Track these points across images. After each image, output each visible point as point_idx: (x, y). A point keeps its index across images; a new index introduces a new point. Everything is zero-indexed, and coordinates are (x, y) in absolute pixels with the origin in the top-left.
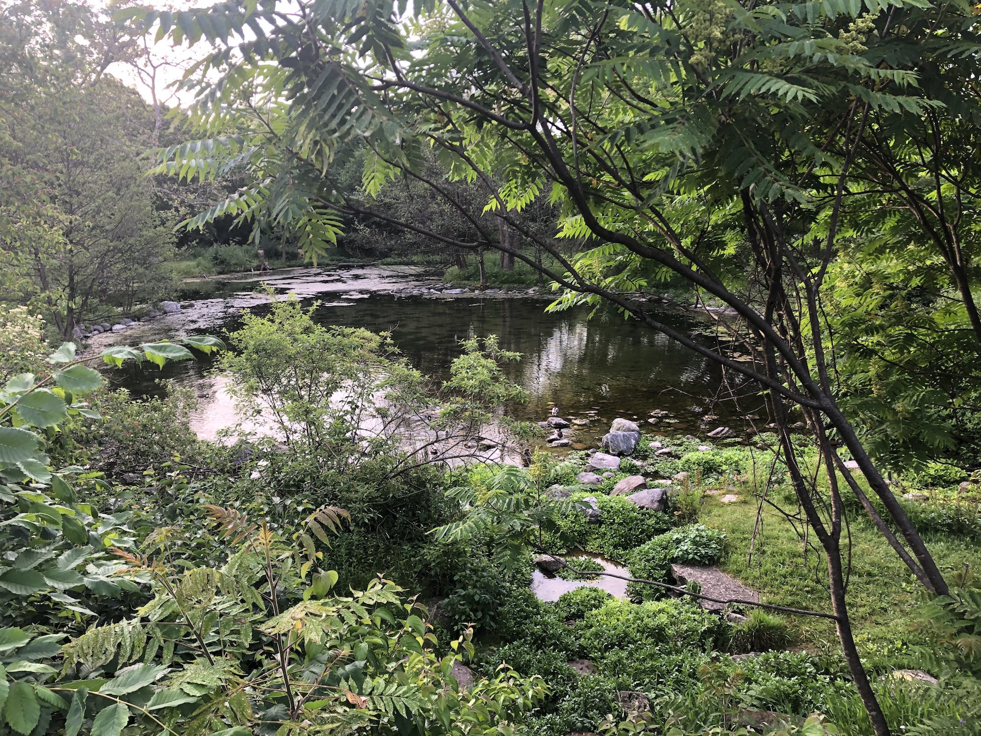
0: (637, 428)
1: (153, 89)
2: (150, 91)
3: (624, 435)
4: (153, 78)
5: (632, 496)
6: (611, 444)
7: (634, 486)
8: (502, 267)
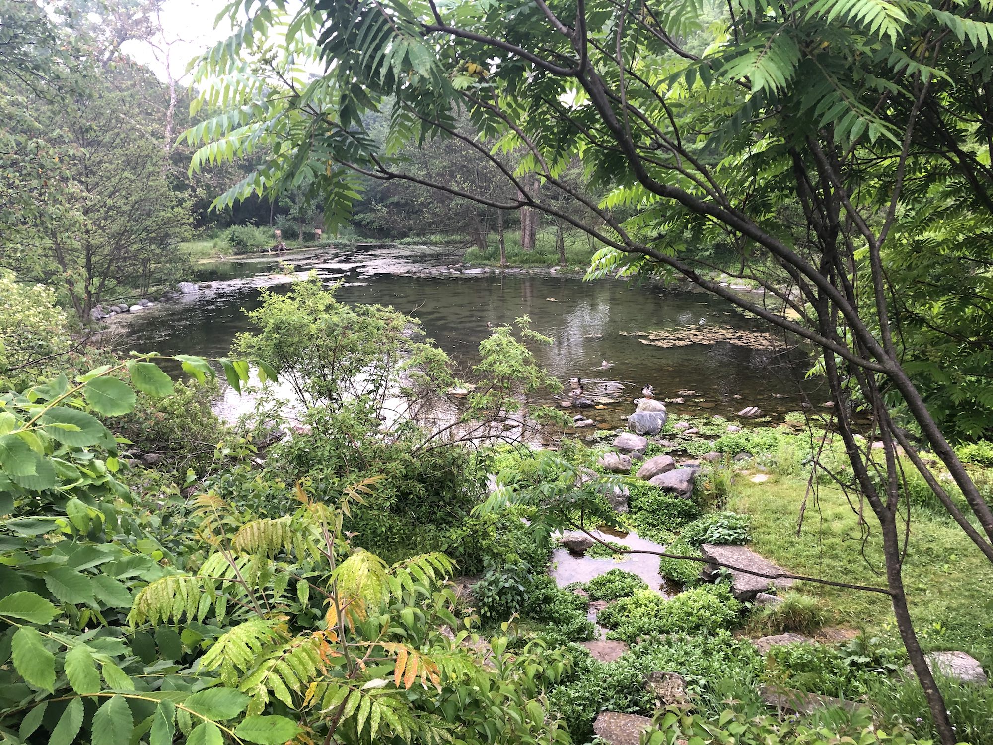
0: (664, 408)
1: (168, 66)
2: (165, 68)
3: (650, 415)
4: (168, 55)
5: (661, 476)
6: (637, 424)
7: (662, 466)
8: (522, 246)
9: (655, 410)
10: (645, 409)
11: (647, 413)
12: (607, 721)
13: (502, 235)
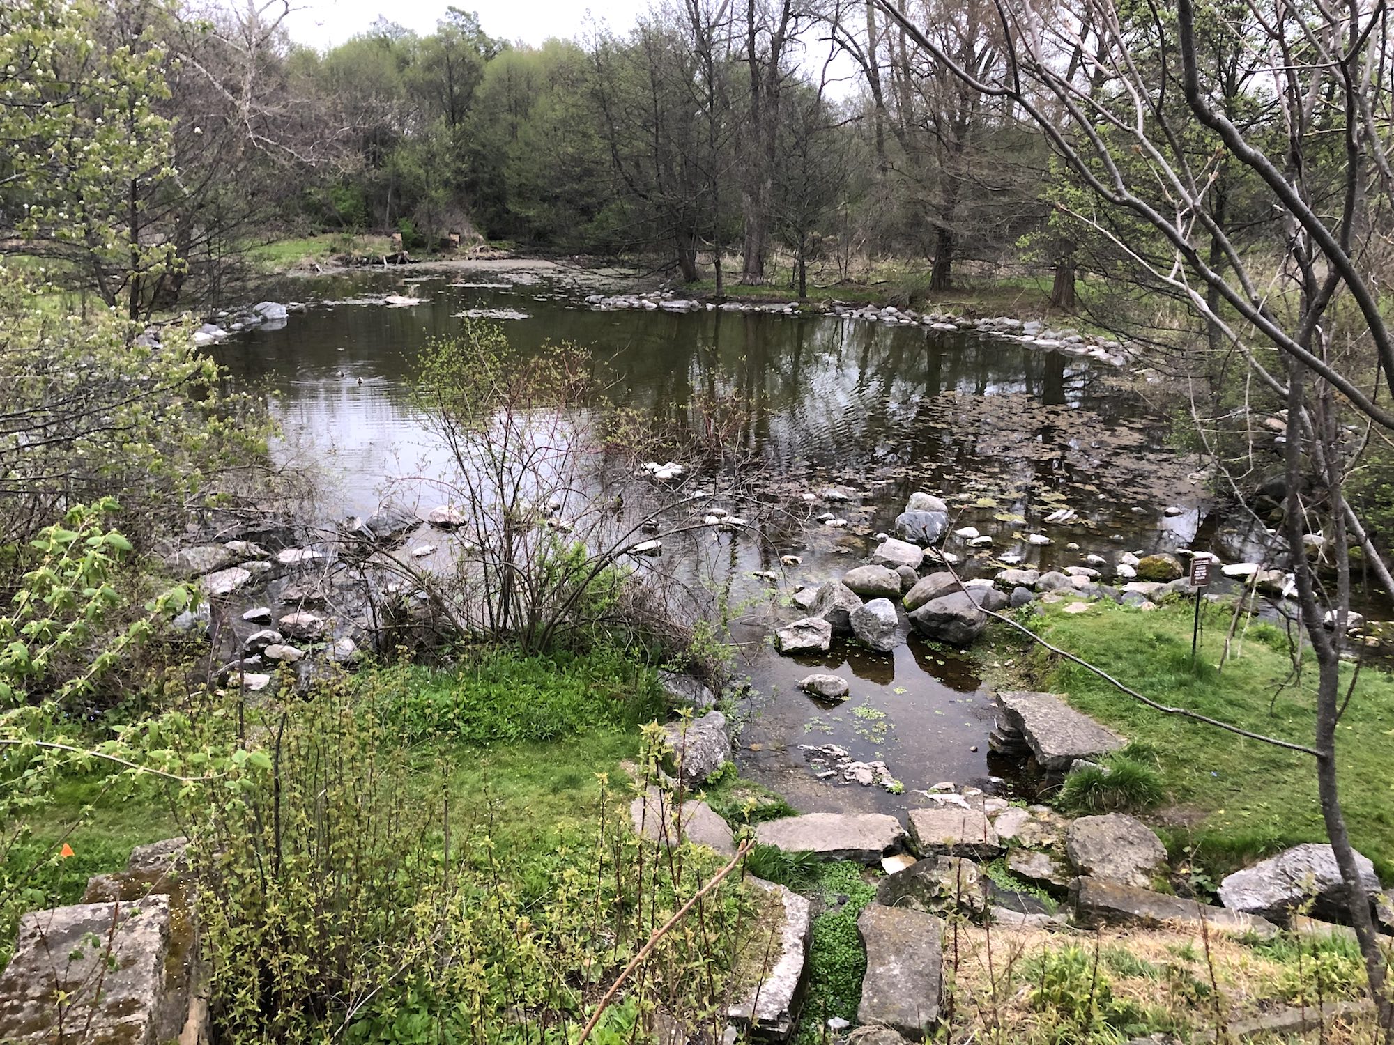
0: (945, 508)
3: (927, 517)
5: (940, 599)
6: (908, 528)
7: (943, 585)
8: (746, 271)
9: (931, 509)
10: (918, 508)
11: (919, 512)
12: (875, 918)
13: (718, 254)
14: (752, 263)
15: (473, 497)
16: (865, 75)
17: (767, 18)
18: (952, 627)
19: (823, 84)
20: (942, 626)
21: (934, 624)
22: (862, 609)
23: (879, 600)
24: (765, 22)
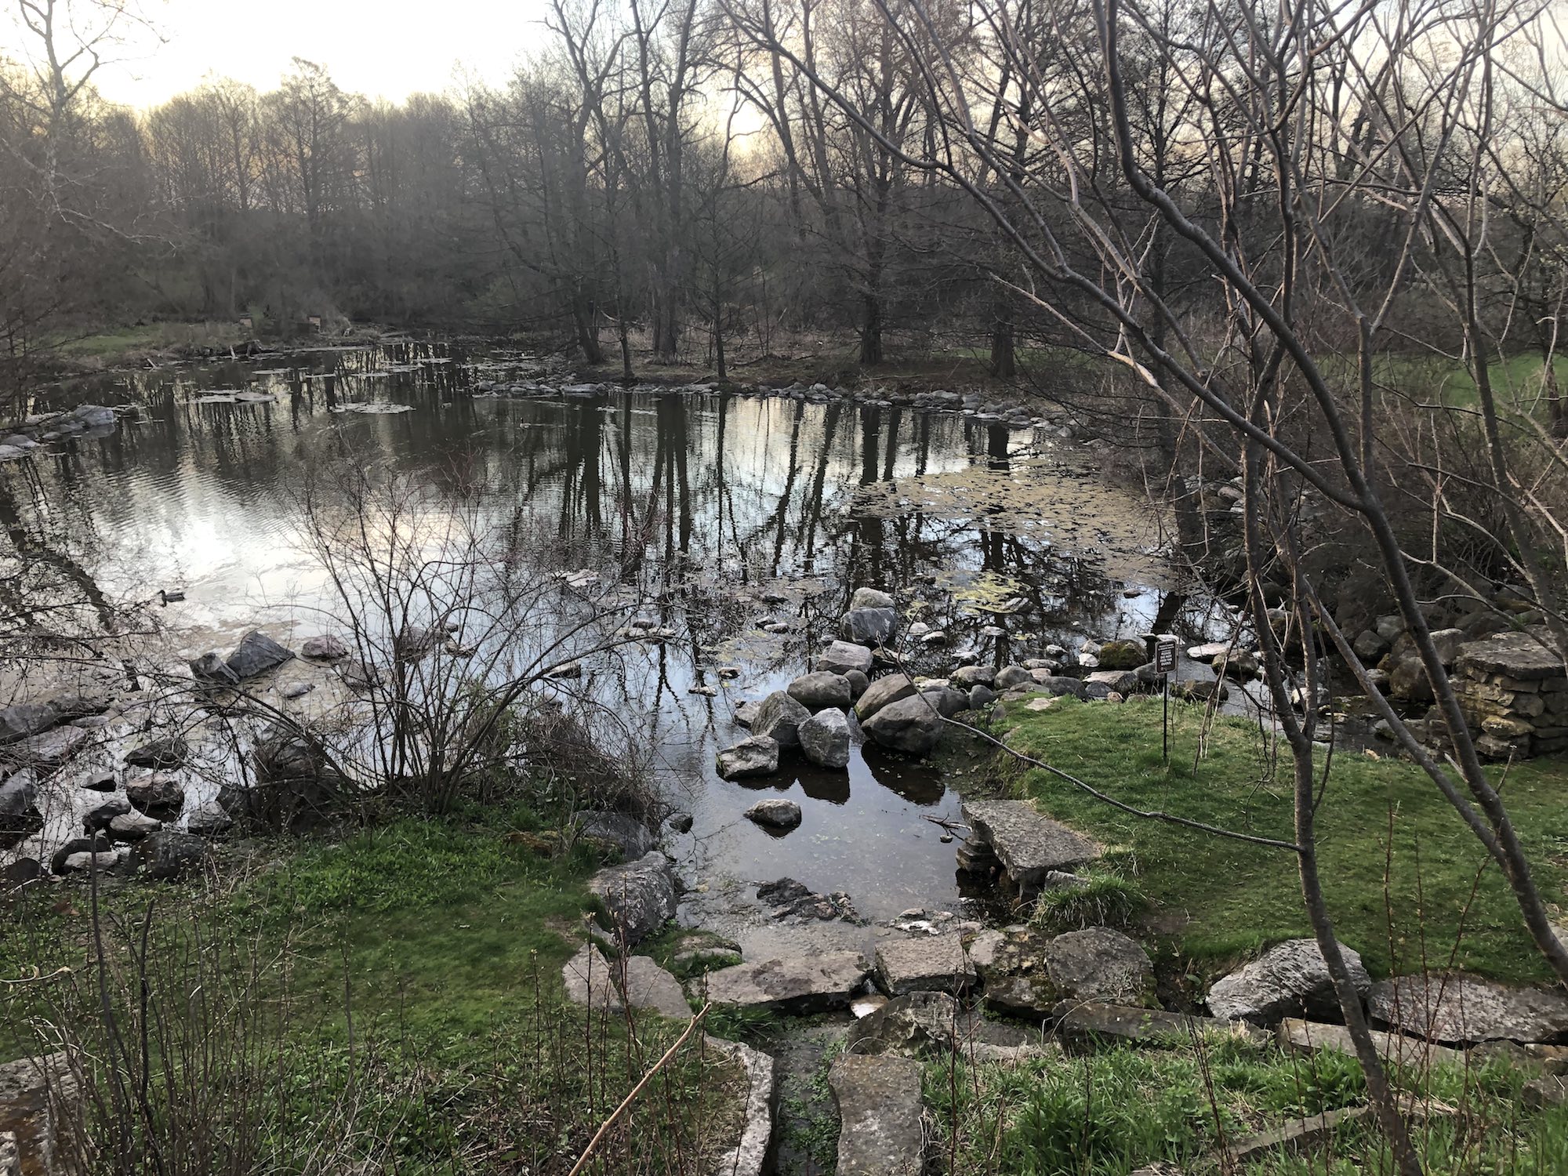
0: (891, 602)
1: (48, 37)
2: (44, 40)
4: (48, 19)
5: (893, 705)
6: (854, 627)
7: (896, 689)
8: (656, 348)
9: (878, 604)
10: (863, 604)
11: (865, 609)
12: (847, 1068)
13: (623, 330)
14: (662, 339)
15: (357, 625)
16: (774, 130)
17: (663, 67)
18: (909, 734)
19: (729, 139)
20: (898, 734)
21: (889, 733)
22: (811, 722)
23: (828, 710)
24: (661, 72)
